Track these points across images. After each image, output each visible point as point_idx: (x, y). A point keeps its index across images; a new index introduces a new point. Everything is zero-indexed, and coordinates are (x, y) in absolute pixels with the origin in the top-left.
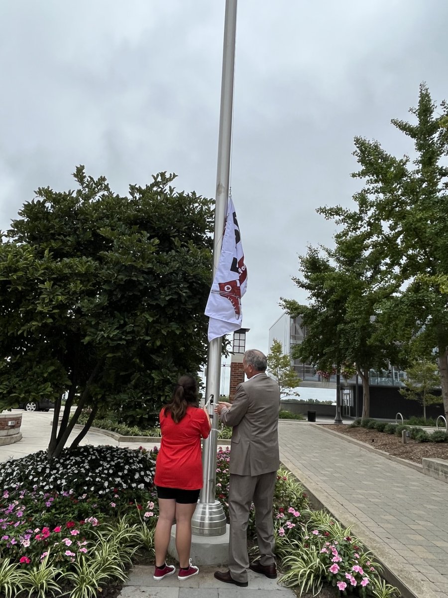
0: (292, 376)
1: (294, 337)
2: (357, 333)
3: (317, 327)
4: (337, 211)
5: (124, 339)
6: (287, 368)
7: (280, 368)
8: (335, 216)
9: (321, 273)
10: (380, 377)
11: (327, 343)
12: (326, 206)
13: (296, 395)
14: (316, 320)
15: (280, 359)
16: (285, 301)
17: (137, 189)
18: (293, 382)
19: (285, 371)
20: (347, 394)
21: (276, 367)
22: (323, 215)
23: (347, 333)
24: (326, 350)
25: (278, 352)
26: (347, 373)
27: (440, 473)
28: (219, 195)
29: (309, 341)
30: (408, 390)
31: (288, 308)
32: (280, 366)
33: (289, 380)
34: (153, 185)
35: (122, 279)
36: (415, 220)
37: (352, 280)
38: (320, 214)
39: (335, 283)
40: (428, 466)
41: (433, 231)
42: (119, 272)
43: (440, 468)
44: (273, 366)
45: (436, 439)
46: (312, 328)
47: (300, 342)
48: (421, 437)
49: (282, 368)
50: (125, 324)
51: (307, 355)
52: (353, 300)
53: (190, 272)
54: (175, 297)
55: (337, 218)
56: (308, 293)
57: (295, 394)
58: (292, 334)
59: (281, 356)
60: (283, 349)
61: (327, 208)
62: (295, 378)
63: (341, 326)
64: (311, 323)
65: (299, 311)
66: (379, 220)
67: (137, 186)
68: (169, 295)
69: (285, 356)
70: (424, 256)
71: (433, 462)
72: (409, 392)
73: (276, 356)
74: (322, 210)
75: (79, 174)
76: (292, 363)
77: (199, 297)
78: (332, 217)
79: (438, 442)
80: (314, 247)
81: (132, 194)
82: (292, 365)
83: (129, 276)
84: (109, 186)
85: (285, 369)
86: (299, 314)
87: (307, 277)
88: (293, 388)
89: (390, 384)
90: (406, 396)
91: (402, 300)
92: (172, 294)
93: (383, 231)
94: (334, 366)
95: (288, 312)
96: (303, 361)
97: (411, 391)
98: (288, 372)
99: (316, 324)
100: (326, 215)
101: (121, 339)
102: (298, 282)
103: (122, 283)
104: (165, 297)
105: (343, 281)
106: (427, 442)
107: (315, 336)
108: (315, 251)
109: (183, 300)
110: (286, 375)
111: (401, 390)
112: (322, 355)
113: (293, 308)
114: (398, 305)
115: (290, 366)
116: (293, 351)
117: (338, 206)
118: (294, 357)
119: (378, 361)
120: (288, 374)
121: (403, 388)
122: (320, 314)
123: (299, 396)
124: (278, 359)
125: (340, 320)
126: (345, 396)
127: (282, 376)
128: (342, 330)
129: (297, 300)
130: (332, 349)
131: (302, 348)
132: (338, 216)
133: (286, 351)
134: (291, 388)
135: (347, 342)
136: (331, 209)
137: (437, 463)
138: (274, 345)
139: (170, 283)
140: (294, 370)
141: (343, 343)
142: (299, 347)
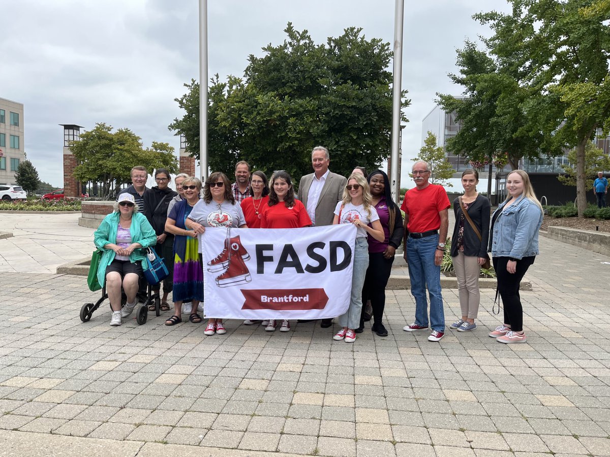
0: (446, 168)
1: (448, 127)
2: (509, 125)
3: (471, 121)
4: (492, 16)
5: (340, 151)
6: (441, 160)
7: (433, 160)
8: (490, 20)
9: (474, 74)
10: (540, 164)
11: (481, 135)
12: (482, 12)
13: (449, 186)
14: (470, 114)
15: (434, 151)
16: (441, 96)
17: (333, 40)
18: (447, 174)
19: (439, 163)
20: (502, 183)
21: (430, 159)
22: (478, 21)
23: (500, 125)
24: (479, 142)
25: (432, 144)
26: (500, 162)
27: (559, 235)
28: (396, 49)
29: (462, 134)
30: (567, 176)
31: (443, 104)
32: (433, 158)
33: (442, 172)
34: (344, 36)
35: (337, 114)
36: (562, 24)
37: (503, 80)
38: (476, 20)
39: (486, 84)
40: (552, 232)
41: (576, 36)
42: (334, 109)
43: (560, 232)
44: (426, 159)
45: (568, 215)
46: (466, 123)
47: (455, 133)
48: (557, 213)
49: (436, 160)
50: (339, 141)
51: (460, 147)
52: (504, 98)
53: (378, 104)
54: (369, 122)
55: (492, 22)
56: (464, 88)
57: (447, 185)
58: (446, 125)
59: (436, 148)
60: (437, 141)
61: (482, 14)
62: (448, 170)
63: (493, 120)
64: (465, 118)
65: (454, 106)
66: (532, 21)
67: (333, 38)
68: (365, 121)
69: (439, 147)
70: (573, 54)
71: (555, 228)
72: (569, 178)
73: (429, 149)
74: (479, 17)
75: (289, 30)
76: (446, 154)
77: (382, 119)
78: (487, 22)
79: (570, 216)
80: (472, 41)
81: (329, 44)
82: (446, 157)
83: (341, 111)
84: (311, 37)
85: (439, 161)
86: (453, 109)
87: (463, 72)
88: (447, 179)
89: (551, 171)
90: (565, 183)
91: (544, 99)
92: (367, 120)
93: (535, 32)
94: (486, 156)
95: (443, 108)
96: (456, 153)
97: (570, 177)
98: (442, 164)
99: (470, 118)
100: (481, 21)
101: (337, 151)
102: (454, 78)
103: (337, 116)
104: (362, 122)
105: (494, 82)
106: (560, 217)
107: (468, 129)
108: (472, 45)
109: (374, 123)
110: (440, 167)
111: (560, 176)
112: (475, 147)
113: (448, 103)
114: (540, 103)
115: (445, 158)
116: (447, 144)
117: (493, 12)
118: (448, 150)
119: (528, 151)
120: (441, 166)
121: (562, 174)
122: (475, 109)
123: (452, 186)
124: (432, 152)
125: (493, 114)
126: (501, 185)
127: (435, 168)
128: (496, 122)
129: (452, 95)
130: (484, 141)
131: (456, 142)
132: (493, 20)
133: (440, 143)
134: (445, 179)
135: (499, 134)
136: (486, 15)
137: (558, 229)
138: (428, 137)
139: (365, 112)
140: (448, 161)
141: (494, 135)
142: (453, 140)
